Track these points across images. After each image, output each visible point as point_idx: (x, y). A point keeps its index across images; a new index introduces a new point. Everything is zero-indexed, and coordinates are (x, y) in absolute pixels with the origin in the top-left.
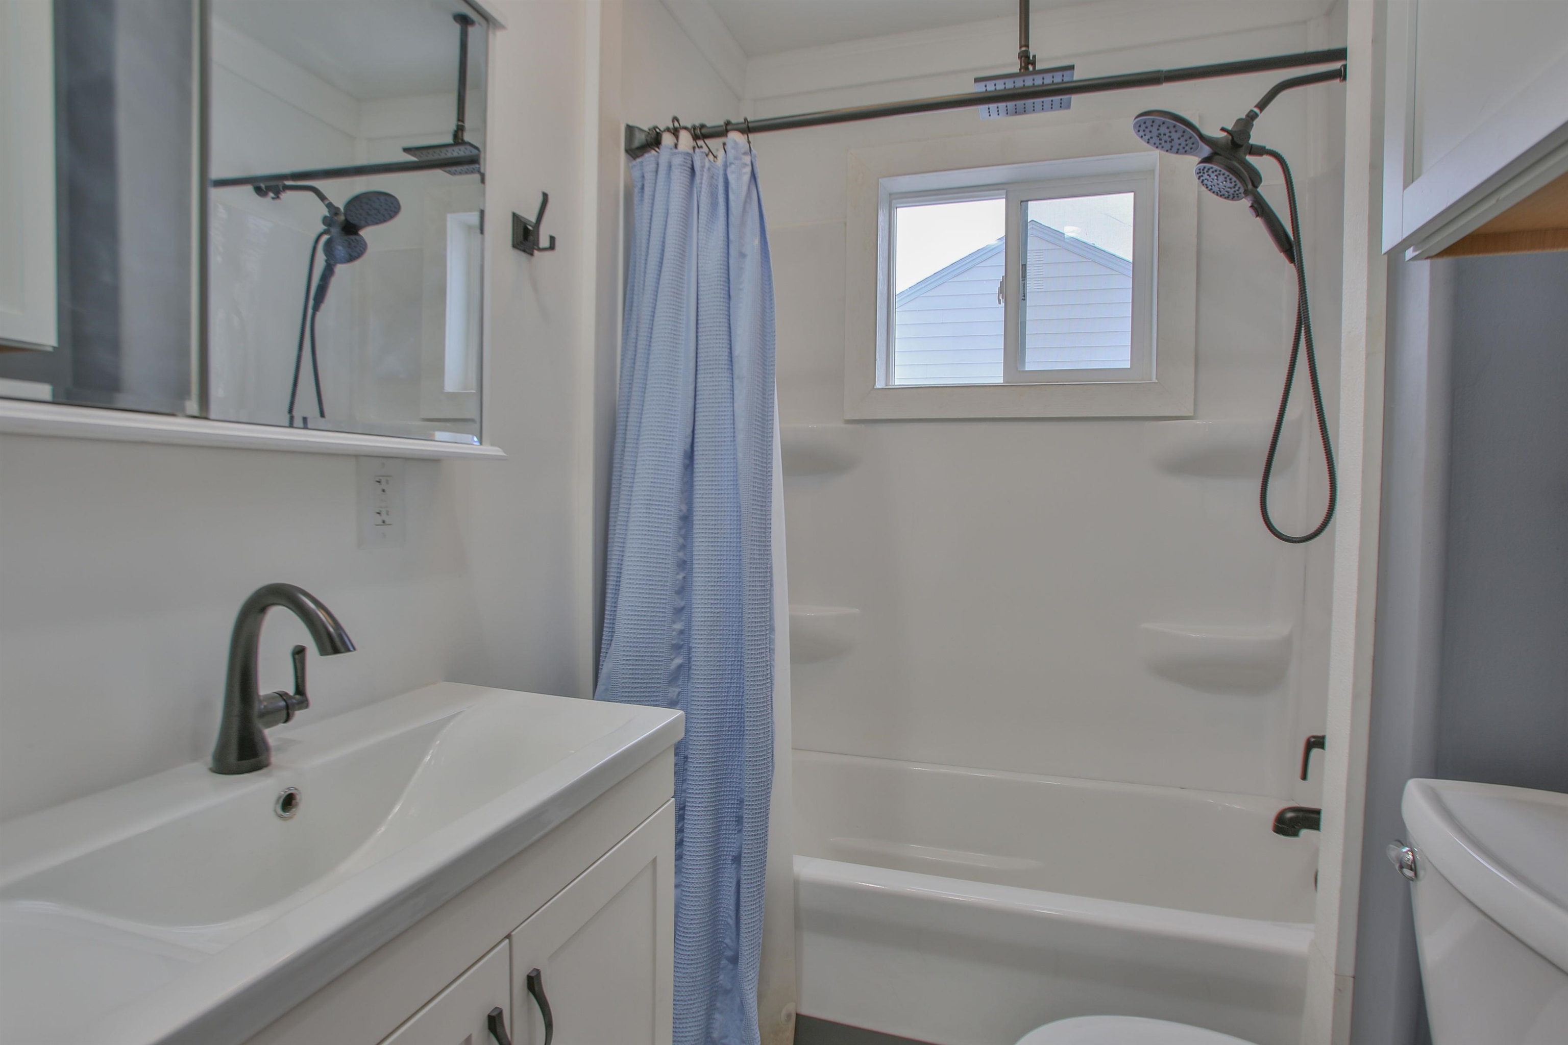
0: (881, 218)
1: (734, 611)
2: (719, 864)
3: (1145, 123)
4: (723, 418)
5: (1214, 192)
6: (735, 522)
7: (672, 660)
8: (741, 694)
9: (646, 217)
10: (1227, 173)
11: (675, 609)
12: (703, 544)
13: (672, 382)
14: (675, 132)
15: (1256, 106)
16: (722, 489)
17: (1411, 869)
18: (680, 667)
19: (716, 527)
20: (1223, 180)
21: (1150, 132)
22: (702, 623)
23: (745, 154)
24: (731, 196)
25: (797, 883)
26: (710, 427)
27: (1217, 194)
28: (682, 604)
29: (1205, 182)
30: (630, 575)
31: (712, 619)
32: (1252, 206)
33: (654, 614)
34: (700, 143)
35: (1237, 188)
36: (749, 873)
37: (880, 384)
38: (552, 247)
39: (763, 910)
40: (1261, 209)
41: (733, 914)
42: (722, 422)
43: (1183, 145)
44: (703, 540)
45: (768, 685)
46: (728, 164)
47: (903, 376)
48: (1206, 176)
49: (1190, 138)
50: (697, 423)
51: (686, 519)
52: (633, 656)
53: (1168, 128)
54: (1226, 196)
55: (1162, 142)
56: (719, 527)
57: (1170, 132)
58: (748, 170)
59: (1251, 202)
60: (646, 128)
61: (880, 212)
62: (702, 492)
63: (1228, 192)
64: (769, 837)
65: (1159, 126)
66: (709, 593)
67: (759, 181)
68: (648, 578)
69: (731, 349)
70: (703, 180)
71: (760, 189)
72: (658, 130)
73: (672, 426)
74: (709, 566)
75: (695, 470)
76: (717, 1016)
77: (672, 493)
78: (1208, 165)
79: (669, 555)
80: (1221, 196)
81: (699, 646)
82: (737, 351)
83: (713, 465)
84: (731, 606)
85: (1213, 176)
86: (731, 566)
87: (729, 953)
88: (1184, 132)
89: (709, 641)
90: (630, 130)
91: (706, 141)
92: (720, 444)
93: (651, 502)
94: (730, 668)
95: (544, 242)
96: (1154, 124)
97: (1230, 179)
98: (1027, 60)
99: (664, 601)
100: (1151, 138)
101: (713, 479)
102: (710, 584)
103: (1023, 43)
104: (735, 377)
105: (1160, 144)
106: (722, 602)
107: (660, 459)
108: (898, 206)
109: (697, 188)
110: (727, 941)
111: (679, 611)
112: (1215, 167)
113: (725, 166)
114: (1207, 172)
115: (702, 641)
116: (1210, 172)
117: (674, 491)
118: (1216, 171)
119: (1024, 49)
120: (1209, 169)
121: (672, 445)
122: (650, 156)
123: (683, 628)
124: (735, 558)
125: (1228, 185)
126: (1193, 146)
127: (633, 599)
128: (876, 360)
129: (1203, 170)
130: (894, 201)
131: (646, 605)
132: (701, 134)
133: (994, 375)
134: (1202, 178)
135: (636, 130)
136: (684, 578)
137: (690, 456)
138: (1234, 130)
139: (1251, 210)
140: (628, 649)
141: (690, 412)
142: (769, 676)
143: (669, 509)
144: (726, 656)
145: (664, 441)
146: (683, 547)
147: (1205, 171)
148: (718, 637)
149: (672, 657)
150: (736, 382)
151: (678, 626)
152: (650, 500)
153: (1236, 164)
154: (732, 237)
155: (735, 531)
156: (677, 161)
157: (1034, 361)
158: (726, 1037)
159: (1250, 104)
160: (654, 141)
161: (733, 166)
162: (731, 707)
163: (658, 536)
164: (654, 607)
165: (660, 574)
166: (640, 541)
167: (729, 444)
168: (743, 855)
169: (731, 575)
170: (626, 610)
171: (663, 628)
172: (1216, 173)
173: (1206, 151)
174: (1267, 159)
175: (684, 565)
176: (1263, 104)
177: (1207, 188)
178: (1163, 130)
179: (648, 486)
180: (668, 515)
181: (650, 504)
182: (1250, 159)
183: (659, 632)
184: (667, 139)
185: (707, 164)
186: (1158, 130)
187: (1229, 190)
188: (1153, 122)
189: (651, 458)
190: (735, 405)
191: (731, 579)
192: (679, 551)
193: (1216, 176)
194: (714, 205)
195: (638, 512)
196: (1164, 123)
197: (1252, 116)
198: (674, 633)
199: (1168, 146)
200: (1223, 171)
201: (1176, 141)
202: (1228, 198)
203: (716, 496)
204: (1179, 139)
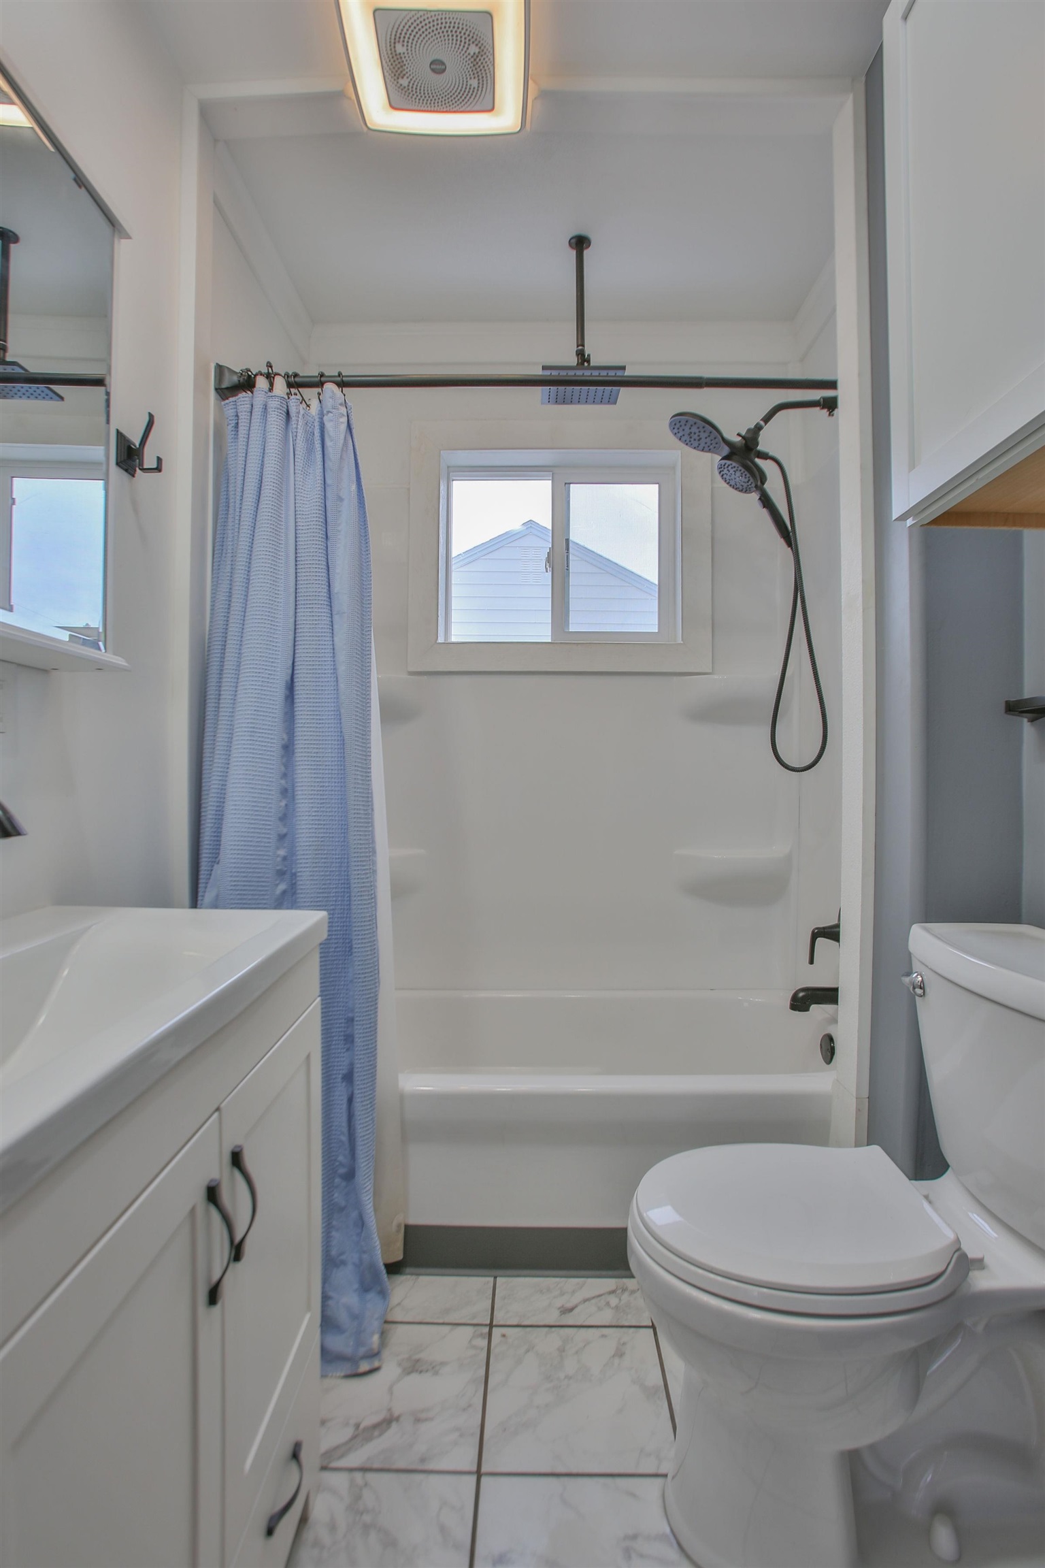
0: (442, 488)
1: (337, 835)
2: (331, 1083)
3: (680, 422)
4: (323, 651)
5: (731, 485)
6: (336, 750)
7: (277, 885)
8: (345, 916)
9: (241, 455)
10: (743, 470)
11: (279, 835)
12: (306, 771)
13: (272, 615)
14: (270, 377)
15: (761, 420)
16: (323, 719)
17: (921, 988)
18: (284, 892)
19: (318, 755)
20: (739, 476)
21: (683, 430)
22: (307, 848)
23: (341, 404)
24: (328, 443)
25: (402, 1097)
26: (310, 659)
27: (733, 488)
28: (285, 830)
29: (725, 476)
30: (235, 801)
31: (316, 843)
32: (760, 499)
33: (259, 840)
34: (293, 391)
35: (750, 483)
36: (362, 1086)
37: (441, 640)
38: (158, 469)
39: (375, 1122)
40: (766, 502)
41: (345, 1130)
42: (322, 655)
43: (709, 444)
44: (306, 767)
45: (373, 904)
46: (325, 412)
47: (458, 634)
48: (725, 471)
49: (715, 438)
50: (297, 655)
51: (288, 748)
52: (241, 881)
53: (698, 428)
54: (741, 489)
55: (692, 440)
56: (321, 755)
57: (700, 432)
58: (345, 419)
59: (759, 495)
60: (238, 370)
61: (441, 482)
62: (304, 721)
63: (742, 486)
64: (378, 1051)
65: (692, 426)
66: (313, 818)
67: (354, 431)
68: (253, 804)
69: (329, 586)
70: (298, 425)
71: (355, 440)
72: (250, 373)
73: (274, 656)
74: (312, 792)
75: (295, 701)
76: (334, 1233)
77: (276, 722)
78: (728, 462)
79: (272, 782)
80: (736, 489)
81: (304, 870)
82: (336, 587)
83: (314, 696)
84: (334, 831)
85: (732, 471)
86: (333, 793)
87: (342, 1171)
88: (711, 432)
89: (314, 865)
90: (220, 369)
91: (300, 389)
92: (320, 675)
93: (254, 730)
94: (334, 890)
95: (150, 462)
96: (687, 424)
97: (746, 475)
98: (583, 358)
99: (269, 827)
100: (684, 435)
101: (314, 709)
102: (313, 810)
103: (580, 343)
104: (334, 613)
105: (690, 441)
106: (325, 827)
107: (263, 688)
108: (454, 478)
109: (292, 433)
110: (341, 1158)
111: (282, 837)
112: (734, 464)
113: (322, 415)
114: (728, 467)
115: (307, 865)
116: (730, 467)
117: (276, 720)
118: (735, 467)
119: (580, 348)
120: (729, 465)
121: (274, 675)
122: (243, 397)
123: (286, 854)
124: (336, 784)
125: (743, 479)
126: (717, 446)
127: (238, 825)
128: (438, 616)
129: (724, 465)
130: (451, 474)
131: (252, 830)
132: (295, 383)
133: (544, 634)
134: (722, 473)
135: (226, 370)
136: (286, 805)
137: (291, 687)
138: (747, 436)
139: (759, 501)
140: (235, 874)
141: (291, 644)
142: (373, 896)
143: (273, 737)
144: (330, 880)
145: (266, 671)
146: (285, 776)
147: (726, 466)
148: (323, 860)
149: (277, 882)
150: (336, 618)
151: (282, 852)
152: (254, 728)
153: (749, 463)
154: (329, 481)
155: (336, 759)
156: (273, 404)
157: (578, 623)
158: (342, 1254)
159: (757, 418)
160: (247, 384)
161: (330, 415)
162: (336, 928)
163: (262, 763)
164: (260, 833)
165: (265, 800)
166: (244, 768)
167: (329, 676)
168: (356, 1070)
169: (333, 801)
170: (232, 836)
171: (268, 853)
172: (735, 469)
173: (726, 450)
174: (769, 462)
175: (287, 793)
176: (767, 419)
177: (726, 481)
178: (694, 429)
179: (251, 714)
180: (272, 743)
181: (253, 732)
182: (758, 461)
183: (265, 857)
184: (261, 383)
185: (302, 412)
186: (690, 429)
187: (743, 484)
188: (687, 422)
189: (253, 687)
190: (335, 639)
191: (333, 805)
192: (281, 778)
193: (734, 471)
194: (310, 450)
195: (242, 740)
196: (695, 423)
197: (758, 428)
198: (279, 859)
199: (696, 444)
200: (740, 468)
201: (703, 441)
202: (741, 491)
203: (317, 725)
204: (706, 438)
